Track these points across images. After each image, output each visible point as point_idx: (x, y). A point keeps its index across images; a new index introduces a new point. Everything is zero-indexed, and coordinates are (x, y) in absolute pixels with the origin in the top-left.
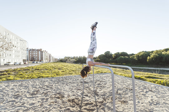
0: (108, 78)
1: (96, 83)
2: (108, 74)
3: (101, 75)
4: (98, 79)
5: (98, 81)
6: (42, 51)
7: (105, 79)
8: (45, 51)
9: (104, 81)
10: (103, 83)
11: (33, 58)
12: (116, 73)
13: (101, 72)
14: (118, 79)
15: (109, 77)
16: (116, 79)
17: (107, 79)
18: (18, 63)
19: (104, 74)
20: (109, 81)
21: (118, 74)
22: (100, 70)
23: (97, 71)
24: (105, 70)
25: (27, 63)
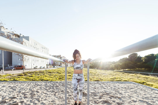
0: (128, 91)
1: (100, 98)
2: (131, 83)
3: (116, 85)
4: (108, 91)
5: (108, 94)
6: (61, 57)
7: (123, 92)
8: (64, 57)
9: (119, 96)
10: (114, 101)
11: (55, 63)
12: (148, 83)
13: (118, 79)
14: (153, 96)
15: (132, 90)
16: (149, 96)
17: (127, 94)
18: (42, 67)
19: (122, 83)
20: (130, 97)
21: (152, 85)
22: (119, 77)
23: (112, 78)
24: (126, 77)
25: (49, 67)
